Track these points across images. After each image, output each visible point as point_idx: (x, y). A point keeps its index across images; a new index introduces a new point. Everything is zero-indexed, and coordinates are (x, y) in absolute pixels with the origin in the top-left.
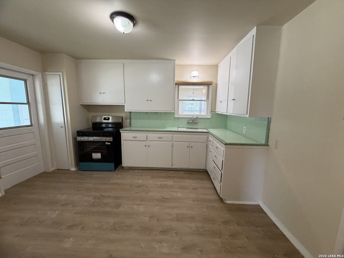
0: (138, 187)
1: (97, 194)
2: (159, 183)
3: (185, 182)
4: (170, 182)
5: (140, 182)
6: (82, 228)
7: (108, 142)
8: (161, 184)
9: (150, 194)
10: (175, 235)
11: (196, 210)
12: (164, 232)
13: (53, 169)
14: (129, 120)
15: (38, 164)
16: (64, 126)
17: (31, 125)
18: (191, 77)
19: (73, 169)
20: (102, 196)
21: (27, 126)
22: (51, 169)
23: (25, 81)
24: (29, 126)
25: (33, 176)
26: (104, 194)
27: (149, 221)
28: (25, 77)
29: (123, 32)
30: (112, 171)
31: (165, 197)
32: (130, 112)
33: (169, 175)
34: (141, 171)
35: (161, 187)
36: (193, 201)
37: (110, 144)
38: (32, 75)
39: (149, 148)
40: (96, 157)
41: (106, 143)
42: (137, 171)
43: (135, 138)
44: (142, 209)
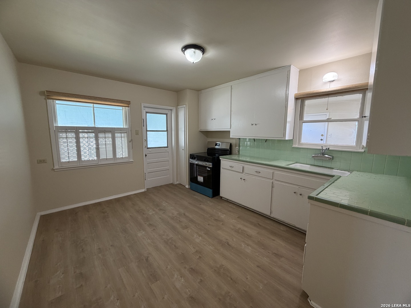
0: (216, 220)
1: (182, 211)
2: (239, 226)
3: (274, 240)
4: (252, 231)
5: (223, 216)
6: (154, 229)
7: (209, 167)
8: (240, 229)
9: (219, 232)
10: (199, 280)
11: (248, 277)
12: (193, 271)
13: (177, 183)
14: (238, 147)
15: (169, 176)
16: (184, 149)
17: (167, 147)
18: (325, 83)
19: (187, 187)
20: (184, 214)
21: (165, 147)
22: (176, 183)
23: (167, 114)
24: (166, 147)
25: (165, 184)
26: (187, 214)
27: (193, 253)
28: (166, 112)
29: (192, 62)
30: (210, 197)
31: (230, 243)
32: (240, 139)
33: (260, 224)
34: (234, 207)
35: (238, 231)
36: (258, 266)
37: (209, 169)
38: (171, 110)
39: (245, 182)
40: (200, 180)
41: (207, 169)
42: (231, 205)
43: (232, 168)
44: (198, 240)
